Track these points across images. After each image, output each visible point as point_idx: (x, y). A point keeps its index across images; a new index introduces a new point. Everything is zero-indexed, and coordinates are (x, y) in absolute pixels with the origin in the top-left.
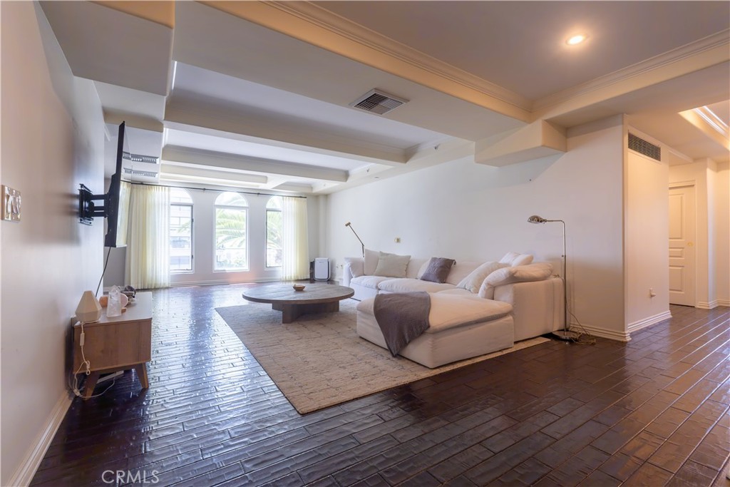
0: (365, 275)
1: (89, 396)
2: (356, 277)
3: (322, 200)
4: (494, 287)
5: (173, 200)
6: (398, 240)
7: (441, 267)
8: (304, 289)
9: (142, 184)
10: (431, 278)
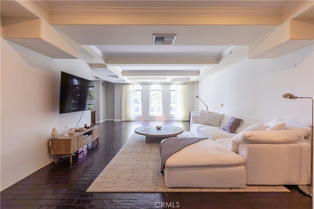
0: (198, 123)
1: (55, 162)
2: (194, 124)
3: (195, 84)
4: (239, 144)
5: (135, 89)
6: (222, 105)
7: (232, 123)
8: (161, 129)
9: (126, 84)
10: (226, 129)
